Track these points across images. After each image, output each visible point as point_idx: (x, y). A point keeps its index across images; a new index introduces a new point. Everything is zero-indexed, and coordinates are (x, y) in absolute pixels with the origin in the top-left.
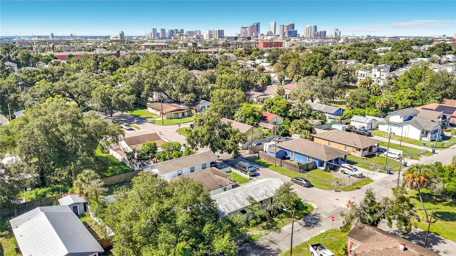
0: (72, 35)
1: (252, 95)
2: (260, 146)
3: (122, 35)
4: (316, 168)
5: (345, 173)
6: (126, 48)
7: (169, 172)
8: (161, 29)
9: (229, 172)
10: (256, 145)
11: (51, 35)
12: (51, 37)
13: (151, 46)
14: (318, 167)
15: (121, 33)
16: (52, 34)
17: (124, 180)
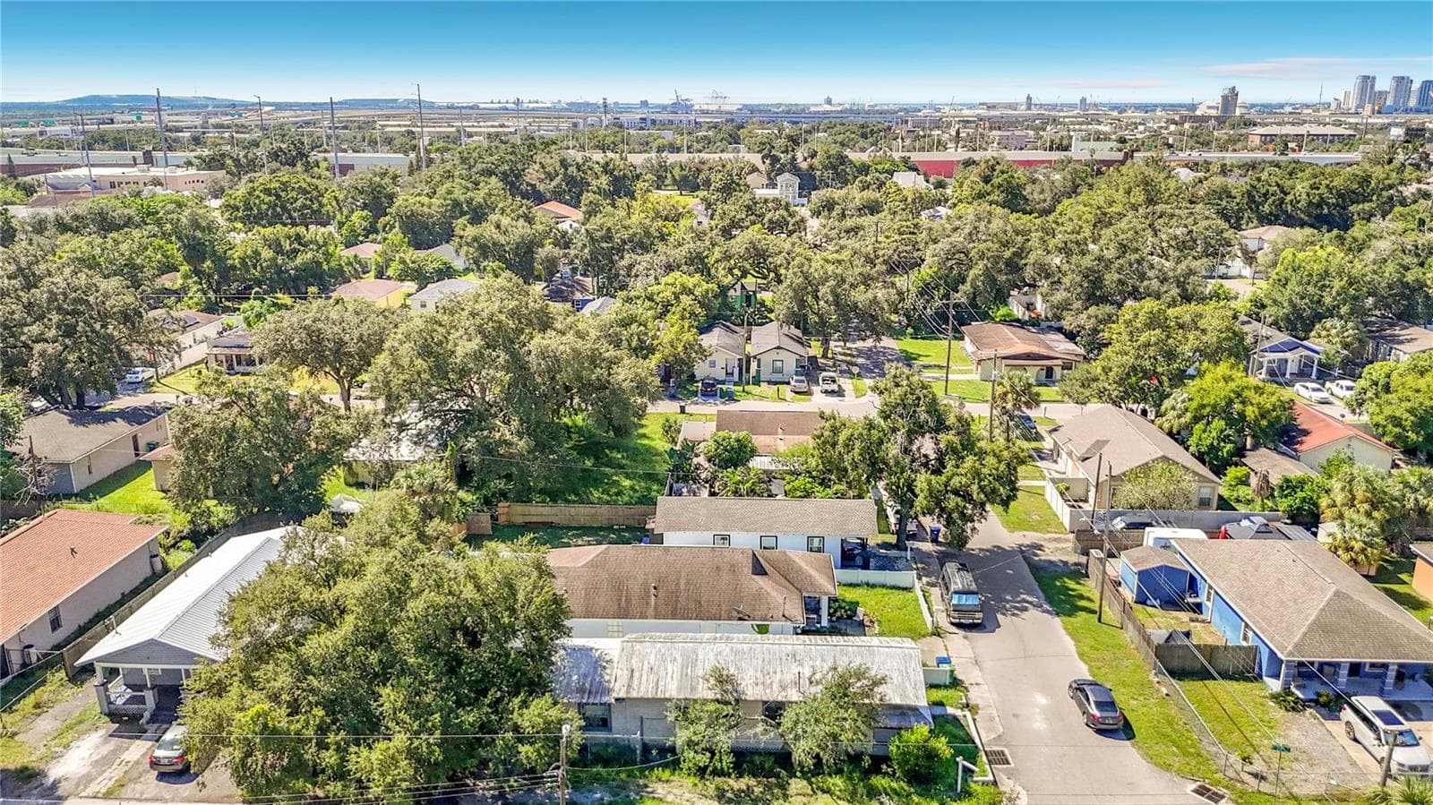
0: (1083, 100)
1: (1401, 342)
2: (1135, 533)
3: (1230, 99)
4: (1258, 678)
5: (1355, 740)
6: (1198, 143)
7: (679, 530)
8: (1394, 77)
9: (905, 589)
10: (1123, 524)
11: (1025, 100)
12: (1024, 107)
13: (1282, 136)
14: (1265, 678)
15: (1227, 92)
16: (1029, 98)
17: (605, 523)
